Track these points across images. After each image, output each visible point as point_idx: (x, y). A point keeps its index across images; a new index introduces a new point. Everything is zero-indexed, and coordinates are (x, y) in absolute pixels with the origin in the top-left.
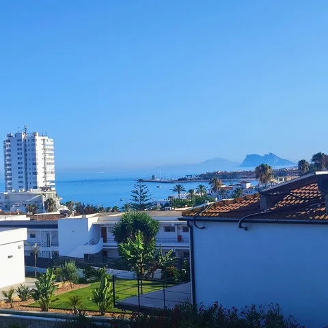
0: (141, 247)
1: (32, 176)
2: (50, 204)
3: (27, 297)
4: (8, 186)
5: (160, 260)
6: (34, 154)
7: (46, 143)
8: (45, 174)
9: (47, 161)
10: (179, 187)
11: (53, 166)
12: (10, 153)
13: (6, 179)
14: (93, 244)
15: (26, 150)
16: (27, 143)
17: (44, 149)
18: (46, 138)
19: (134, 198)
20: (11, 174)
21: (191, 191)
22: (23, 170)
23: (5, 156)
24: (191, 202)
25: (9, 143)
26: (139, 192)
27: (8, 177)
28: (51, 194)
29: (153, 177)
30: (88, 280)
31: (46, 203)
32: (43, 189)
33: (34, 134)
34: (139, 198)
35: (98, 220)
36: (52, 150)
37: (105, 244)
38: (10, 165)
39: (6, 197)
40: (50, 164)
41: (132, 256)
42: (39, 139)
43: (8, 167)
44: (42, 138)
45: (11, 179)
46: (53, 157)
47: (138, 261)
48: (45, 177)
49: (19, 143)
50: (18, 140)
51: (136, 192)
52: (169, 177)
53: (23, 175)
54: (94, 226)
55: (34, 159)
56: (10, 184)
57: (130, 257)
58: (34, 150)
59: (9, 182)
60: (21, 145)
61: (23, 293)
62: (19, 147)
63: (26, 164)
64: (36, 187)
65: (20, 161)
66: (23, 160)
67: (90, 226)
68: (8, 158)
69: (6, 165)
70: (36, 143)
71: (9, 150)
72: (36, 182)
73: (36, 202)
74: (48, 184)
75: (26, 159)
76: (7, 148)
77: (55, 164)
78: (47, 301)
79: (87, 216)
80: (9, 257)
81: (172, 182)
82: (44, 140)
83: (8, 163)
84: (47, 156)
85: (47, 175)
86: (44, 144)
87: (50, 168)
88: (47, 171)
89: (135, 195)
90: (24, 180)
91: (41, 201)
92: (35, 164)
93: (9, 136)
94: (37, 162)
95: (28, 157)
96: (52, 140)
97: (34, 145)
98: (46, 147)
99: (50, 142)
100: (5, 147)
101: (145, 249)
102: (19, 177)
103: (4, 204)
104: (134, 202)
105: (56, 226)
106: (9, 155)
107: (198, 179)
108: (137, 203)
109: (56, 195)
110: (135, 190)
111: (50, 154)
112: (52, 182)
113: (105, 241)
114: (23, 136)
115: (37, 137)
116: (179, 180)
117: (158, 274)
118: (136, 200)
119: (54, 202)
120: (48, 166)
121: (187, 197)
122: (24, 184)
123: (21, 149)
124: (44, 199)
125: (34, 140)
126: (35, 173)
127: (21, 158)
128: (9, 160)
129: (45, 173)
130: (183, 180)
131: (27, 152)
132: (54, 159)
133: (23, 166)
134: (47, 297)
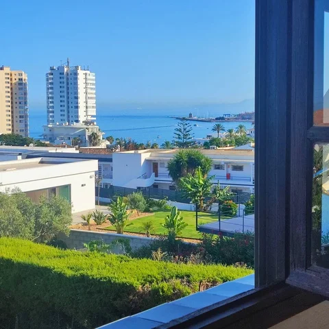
0: (201, 182)
1: (74, 109)
2: (93, 138)
3: (102, 221)
4: (51, 119)
5: (218, 195)
6: (76, 88)
7: (88, 77)
8: (86, 109)
9: (89, 96)
10: (218, 126)
11: (94, 101)
12: (52, 86)
13: (49, 112)
14: (146, 178)
15: (68, 84)
16: (69, 77)
17: (86, 83)
18: (88, 72)
19: (177, 136)
20: (53, 107)
21: (230, 131)
22: (65, 104)
23: (48, 89)
24: (231, 142)
25: (52, 76)
26: (182, 130)
27: (50, 110)
28: (94, 128)
29: (190, 115)
30: (151, 209)
31: (90, 137)
32: (86, 123)
33: (77, 68)
34: (182, 136)
35: (151, 156)
36: (93, 84)
37: (157, 179)
38: (52, 98)
39: (51, 130)
40: (91, 98)
41: (193, 190)
42: (81, 73)
43: (50, 100)
44: (84, 72)
45: (53, 112)
46: (94, 91)
47: (198, 194)
48: (86, 111)
49: (61, 76)
50: (60, 74)
51: (180, 130)
52: (206, 116)
53: (65, 108)
54: (147, 161)
55: (76, 93)
56: (52, 117)
57: (191, 190)
58: (76, 83)
59: (51, 114)
60: (63, 78)
61: (98, 218)
62: (62, 80)
63: (68, 98)
64: (77, 121)
65: (62, 94)
66: (65, 94)
67: (143, 161)
68: (50, 91)
69: (48, 98)
70: (78, 77)
71: (51, 83)
72: (78, 117)
73: (79, 136)
74: (89, 118)
75: (68, 93)
76: (50, 81)
77: (96, 98)
78: (123, 226)
79: (140, 152)
80: (82, 185)
81: (210, 121)
82: (86, 74)
83: (50, 95)
84: (89, 91)
85: (89, 109)
86: (86, 79)
87: (92, 103)
88: (89, 105)
89: (178, 133)
90: (66, 113)
91: (85, 135)
92: (77, 98)
93: (52, 69)
94: (79, 96)
95: (70, 91)
96: (94, 74)
97: (76, 79)
98: (88, 82)
99: (92, 76)
100: (47, 80)
101: (205, 184)
102: (61, 111)
103: (49, 137)
104: (177, 140)
105: (111, 160)
106: (52, 88)
107: (236, 119)
108: (180, 141)
109: (99, 130)
110: (178, 128)
111: (91, 89)
112: (92, 116)
113: (156, 176)
114: (66, 69)
115: (79, 71)
116: (217, 119)
117: (215, 207)
118: (179, 138)
119: (98, 136)
120: (89, 100)
121: (226, 136)
122: (65, 117)
123: (64, 83)
124: (88, 133)
125: (76, 74)
126: (77, 107)
127: (64, 92)
128: (51, 93)
129: (87, 107)
130: (221, 119)
131: (70, 86)
132: (95, 94)
133: (65, 99)
134: (123, 222)
